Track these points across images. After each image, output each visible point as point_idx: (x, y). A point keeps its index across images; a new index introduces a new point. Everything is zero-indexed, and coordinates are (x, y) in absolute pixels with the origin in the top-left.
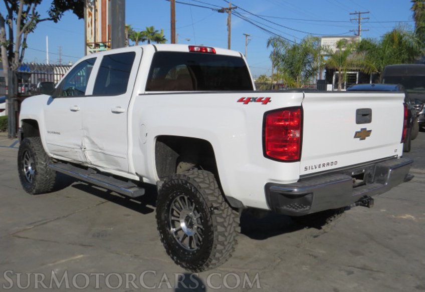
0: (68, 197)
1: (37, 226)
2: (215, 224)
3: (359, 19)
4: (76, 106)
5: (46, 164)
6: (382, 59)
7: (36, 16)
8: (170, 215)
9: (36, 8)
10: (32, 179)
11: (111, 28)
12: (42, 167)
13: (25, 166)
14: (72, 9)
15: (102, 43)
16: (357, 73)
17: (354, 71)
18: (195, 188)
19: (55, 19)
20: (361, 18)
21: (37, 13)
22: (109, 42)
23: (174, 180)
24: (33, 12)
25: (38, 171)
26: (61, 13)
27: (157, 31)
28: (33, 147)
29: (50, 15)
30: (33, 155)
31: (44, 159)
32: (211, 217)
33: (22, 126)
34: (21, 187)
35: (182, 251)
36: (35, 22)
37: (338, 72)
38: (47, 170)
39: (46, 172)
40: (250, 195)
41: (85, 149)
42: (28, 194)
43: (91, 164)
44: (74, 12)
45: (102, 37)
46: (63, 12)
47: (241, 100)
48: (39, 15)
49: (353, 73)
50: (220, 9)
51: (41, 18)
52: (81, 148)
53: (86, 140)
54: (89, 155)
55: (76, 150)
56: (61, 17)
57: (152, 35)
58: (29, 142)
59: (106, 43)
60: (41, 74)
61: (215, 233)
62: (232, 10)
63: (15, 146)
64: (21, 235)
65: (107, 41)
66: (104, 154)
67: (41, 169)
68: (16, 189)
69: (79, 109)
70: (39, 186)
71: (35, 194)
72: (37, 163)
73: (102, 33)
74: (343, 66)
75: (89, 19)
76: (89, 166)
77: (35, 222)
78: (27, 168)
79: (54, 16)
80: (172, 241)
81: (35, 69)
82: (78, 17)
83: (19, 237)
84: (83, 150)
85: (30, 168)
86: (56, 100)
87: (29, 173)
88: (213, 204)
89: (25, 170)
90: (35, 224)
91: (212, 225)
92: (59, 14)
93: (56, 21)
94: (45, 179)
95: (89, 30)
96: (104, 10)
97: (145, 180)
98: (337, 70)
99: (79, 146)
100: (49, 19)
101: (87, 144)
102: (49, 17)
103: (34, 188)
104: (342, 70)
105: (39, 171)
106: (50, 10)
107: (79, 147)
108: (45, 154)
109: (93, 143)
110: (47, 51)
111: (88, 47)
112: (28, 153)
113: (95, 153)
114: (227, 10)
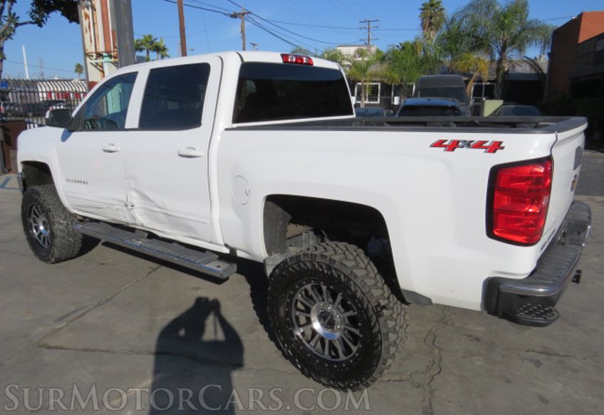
0: (102, 264)
1: (72, 321)
2: (384, 330)
3: (369, 28)
4: (113, 145)
5: (67, 223)
6: (405, 69)
7: (13, 18)
8: (293, 309)
9: (13, 7)
10: (46, 244)
11: (116, 34)
12: (61, 227)
13: (34, 225)
14: (59, 9)
15: (105, 52)
16: (379, 84)
17: (375, 82)
18: (345, 276)
19: (39, 23)
20: (371, 27)
21: (14, 14)
22: (114, 51)
23: (303, 262)
24: (10, 13)
25: (56, 233)
26: (46, 15)
27: (156, 39)
28: (45, 201)
29: (32, 17)
30: (46, 212)
31: (63, 217)
32: (377, 320)
33: (23, 170)
34: (31, 252)
35: (317, 361)
36: (13, 25)
37: (360, 84)
38: (69, 231)
39: (68, 234)
40: (451, 291)
41: (132, 206)
42: (43, 263)
43: (143, 226)
44: (63, 14)
45: (106, 46)
46: (48, 14)
47: (439, 144)
48: (18, 17)
49: (374, 84)
50: (233, 13)
51: (20, 21)
52: (126, 206)
53: (135, 194)
54: (140, 215)
55: (118, 207)
56: (46, 19)
57: (151, 44)
58: (37, 193)
59: (111, 52)
60: (30, 92)
61: (385, 344)
62: (245, 15)
63: (6, 186)
64: (51, 342)
65: (112, 50)
66: (167, 214)
67: (60, 230)
68: (24, 255)
69: (119, 149)
70: (59, 253)
71: (53, 263)
72: (54, 222)
73: (105, 41)
74: (365, 77)
75: (85, 23)
76: (137, 227)
77: (66, 316)
78: (37, 228)
79: (37, 19)
80: (299, 346)
81: (22, 86)
82: (68, 21)
83: (49, 347)
84: (130, 207)
85: (42, 228)
86: (74, 134)
87: (41, 234)
88: (380, 301)
89: (35, 231)
90: (69, 319)
91: (379, 332)
92: (43, 16)
93: (40, 26)
94: (67, 243)
95: (87, 36)
96: (105, 11)
97: (240, 254)
98: (360, 81)
99: (122, 202)
100: (31, 23)
101: (134, 198)
102: (31, 20)
103: (52, 256)
104: (365, 81)
105: (58, 233)
106: (30, 11)
107: (124, 204)
108: (64, 209)
109: (145, 197)
110: (26, 63)
111: (88, 58)
112: (36, 207)
113: (149, 213)
114: (240, 16)
